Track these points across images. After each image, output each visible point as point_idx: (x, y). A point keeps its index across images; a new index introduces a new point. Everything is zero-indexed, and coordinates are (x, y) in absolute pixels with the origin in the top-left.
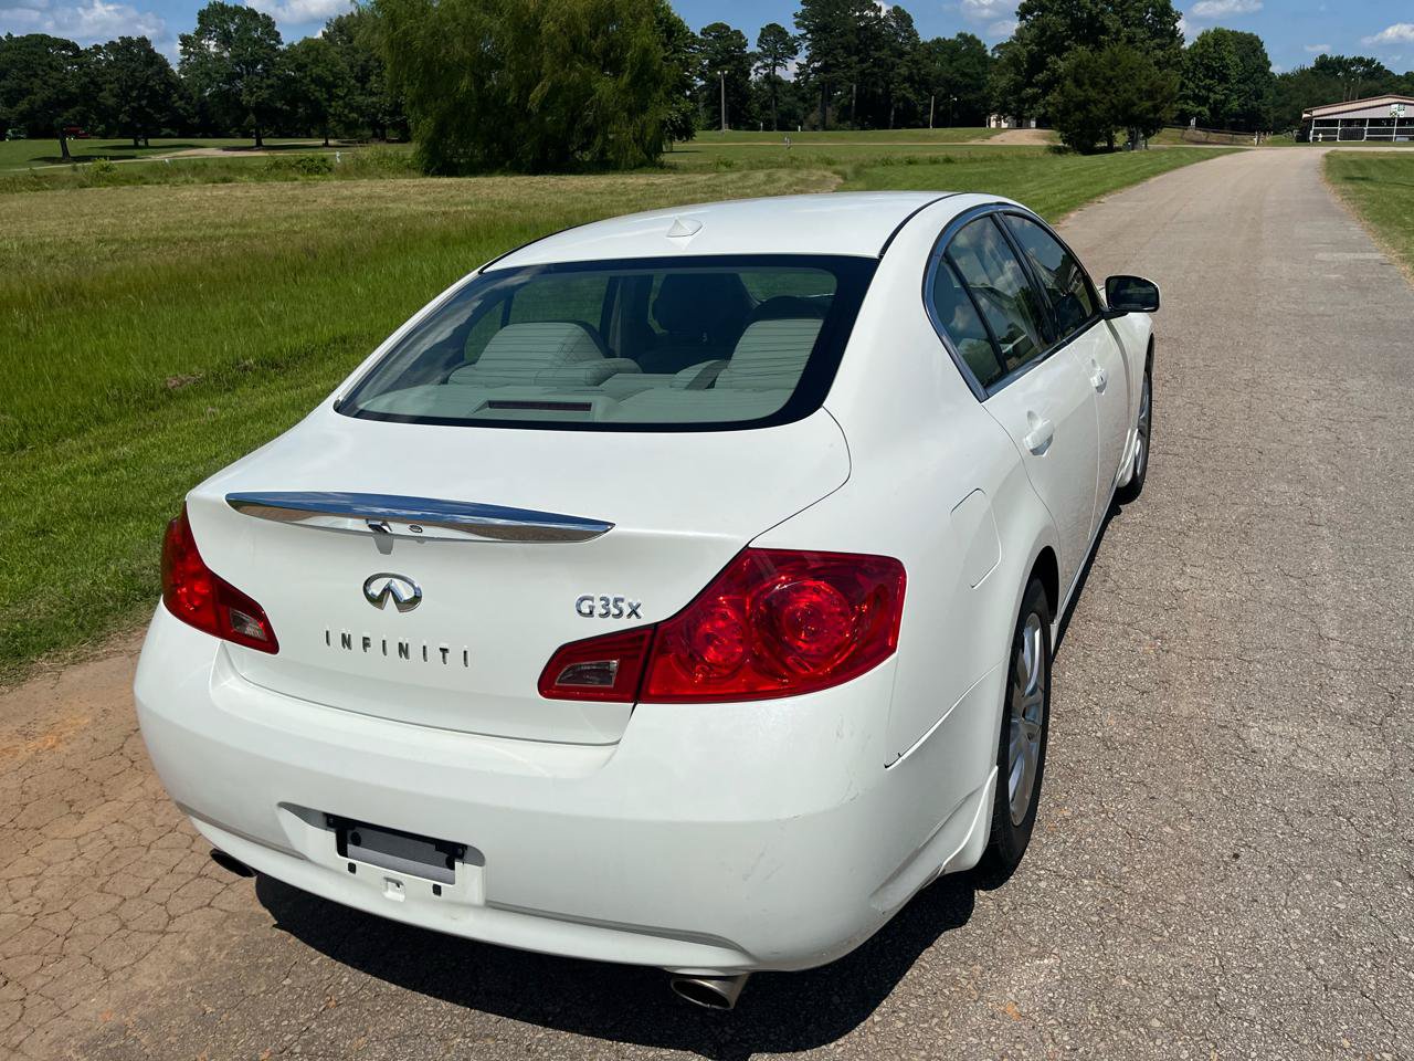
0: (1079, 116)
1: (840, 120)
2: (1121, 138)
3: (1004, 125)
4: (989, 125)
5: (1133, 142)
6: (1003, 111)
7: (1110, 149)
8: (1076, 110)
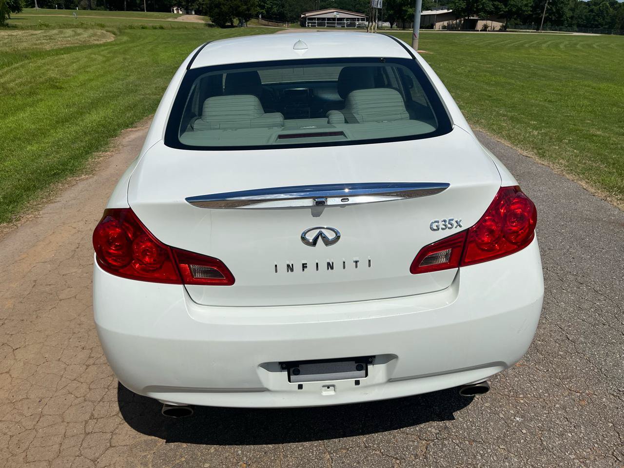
0: (217, 10)
1: (98, 5)
2: (236, 21)
3: (181, 12)
4: (174, 12)
5: (241, 24)
6: (179, 6)
7: (232, 26)
8: (215, 8)
